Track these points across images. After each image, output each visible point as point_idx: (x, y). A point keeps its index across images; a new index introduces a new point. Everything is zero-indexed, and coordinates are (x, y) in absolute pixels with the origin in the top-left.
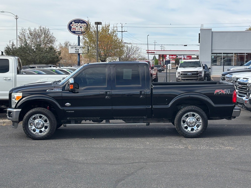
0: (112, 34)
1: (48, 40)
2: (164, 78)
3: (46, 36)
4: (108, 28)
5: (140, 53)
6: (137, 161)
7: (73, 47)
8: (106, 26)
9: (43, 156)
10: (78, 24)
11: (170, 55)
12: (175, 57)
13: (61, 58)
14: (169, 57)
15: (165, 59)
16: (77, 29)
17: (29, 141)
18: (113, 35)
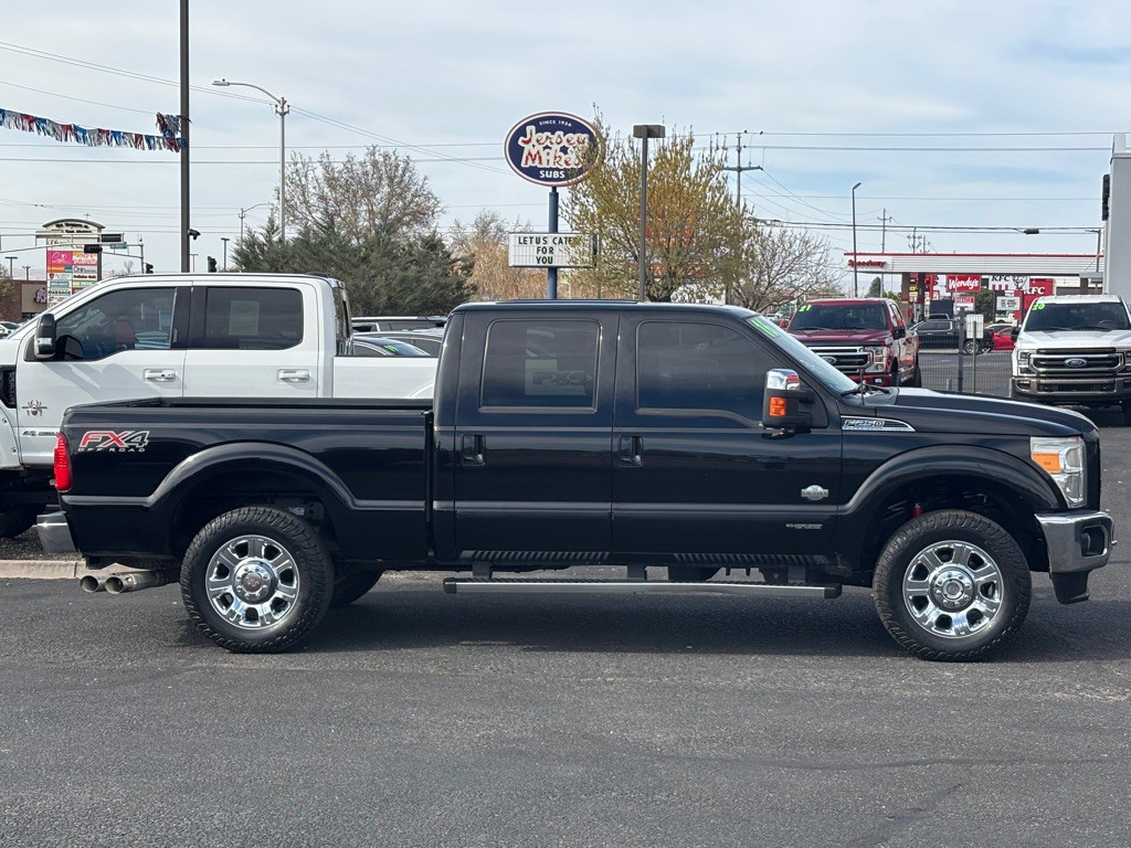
0: (704, 179)
1: (406, 207)
2: (950, 381)
3: (399, 191)
4: (685, 153)
5: (818, 265)
6: (920, 756)
7: (528, 240)
8: (674, 144)
9: (488, 718)
10: (550, 136)
11: (951, 276)
12: (976, 283)
13: (475, 288)
14: (947, 286)
15: (931, 296)
16: (548, 159)
17: (410, 654)
18: (707, 183)
